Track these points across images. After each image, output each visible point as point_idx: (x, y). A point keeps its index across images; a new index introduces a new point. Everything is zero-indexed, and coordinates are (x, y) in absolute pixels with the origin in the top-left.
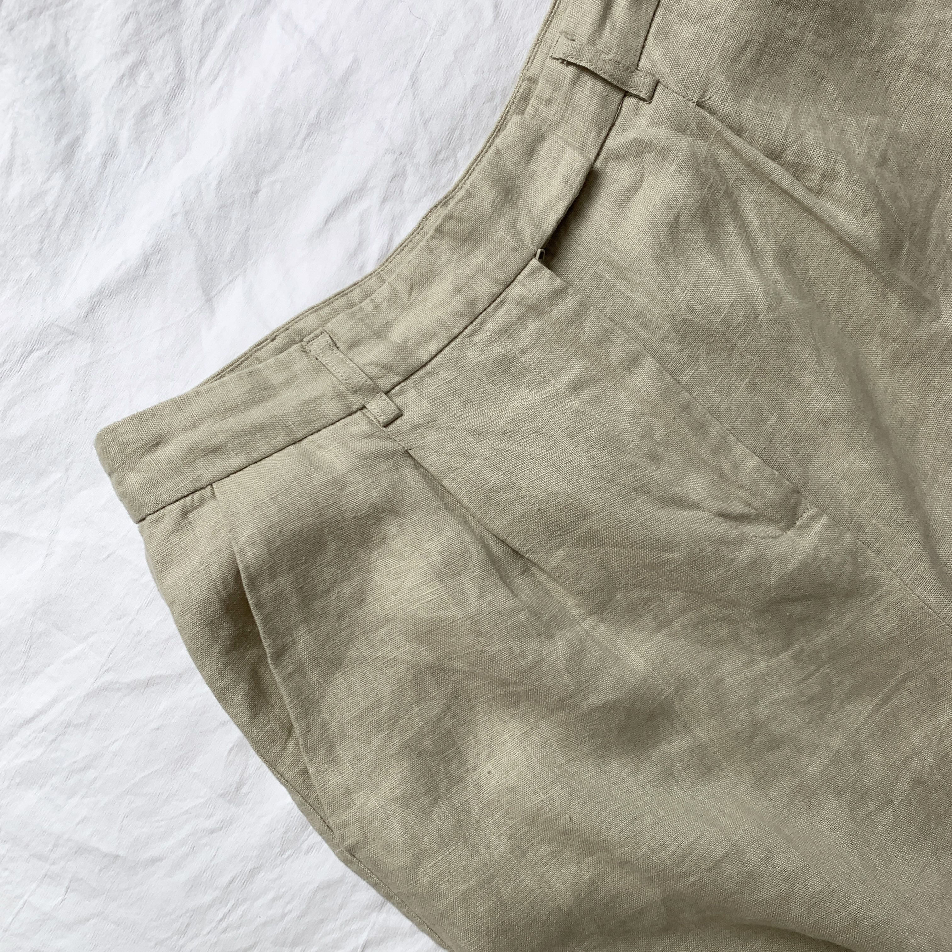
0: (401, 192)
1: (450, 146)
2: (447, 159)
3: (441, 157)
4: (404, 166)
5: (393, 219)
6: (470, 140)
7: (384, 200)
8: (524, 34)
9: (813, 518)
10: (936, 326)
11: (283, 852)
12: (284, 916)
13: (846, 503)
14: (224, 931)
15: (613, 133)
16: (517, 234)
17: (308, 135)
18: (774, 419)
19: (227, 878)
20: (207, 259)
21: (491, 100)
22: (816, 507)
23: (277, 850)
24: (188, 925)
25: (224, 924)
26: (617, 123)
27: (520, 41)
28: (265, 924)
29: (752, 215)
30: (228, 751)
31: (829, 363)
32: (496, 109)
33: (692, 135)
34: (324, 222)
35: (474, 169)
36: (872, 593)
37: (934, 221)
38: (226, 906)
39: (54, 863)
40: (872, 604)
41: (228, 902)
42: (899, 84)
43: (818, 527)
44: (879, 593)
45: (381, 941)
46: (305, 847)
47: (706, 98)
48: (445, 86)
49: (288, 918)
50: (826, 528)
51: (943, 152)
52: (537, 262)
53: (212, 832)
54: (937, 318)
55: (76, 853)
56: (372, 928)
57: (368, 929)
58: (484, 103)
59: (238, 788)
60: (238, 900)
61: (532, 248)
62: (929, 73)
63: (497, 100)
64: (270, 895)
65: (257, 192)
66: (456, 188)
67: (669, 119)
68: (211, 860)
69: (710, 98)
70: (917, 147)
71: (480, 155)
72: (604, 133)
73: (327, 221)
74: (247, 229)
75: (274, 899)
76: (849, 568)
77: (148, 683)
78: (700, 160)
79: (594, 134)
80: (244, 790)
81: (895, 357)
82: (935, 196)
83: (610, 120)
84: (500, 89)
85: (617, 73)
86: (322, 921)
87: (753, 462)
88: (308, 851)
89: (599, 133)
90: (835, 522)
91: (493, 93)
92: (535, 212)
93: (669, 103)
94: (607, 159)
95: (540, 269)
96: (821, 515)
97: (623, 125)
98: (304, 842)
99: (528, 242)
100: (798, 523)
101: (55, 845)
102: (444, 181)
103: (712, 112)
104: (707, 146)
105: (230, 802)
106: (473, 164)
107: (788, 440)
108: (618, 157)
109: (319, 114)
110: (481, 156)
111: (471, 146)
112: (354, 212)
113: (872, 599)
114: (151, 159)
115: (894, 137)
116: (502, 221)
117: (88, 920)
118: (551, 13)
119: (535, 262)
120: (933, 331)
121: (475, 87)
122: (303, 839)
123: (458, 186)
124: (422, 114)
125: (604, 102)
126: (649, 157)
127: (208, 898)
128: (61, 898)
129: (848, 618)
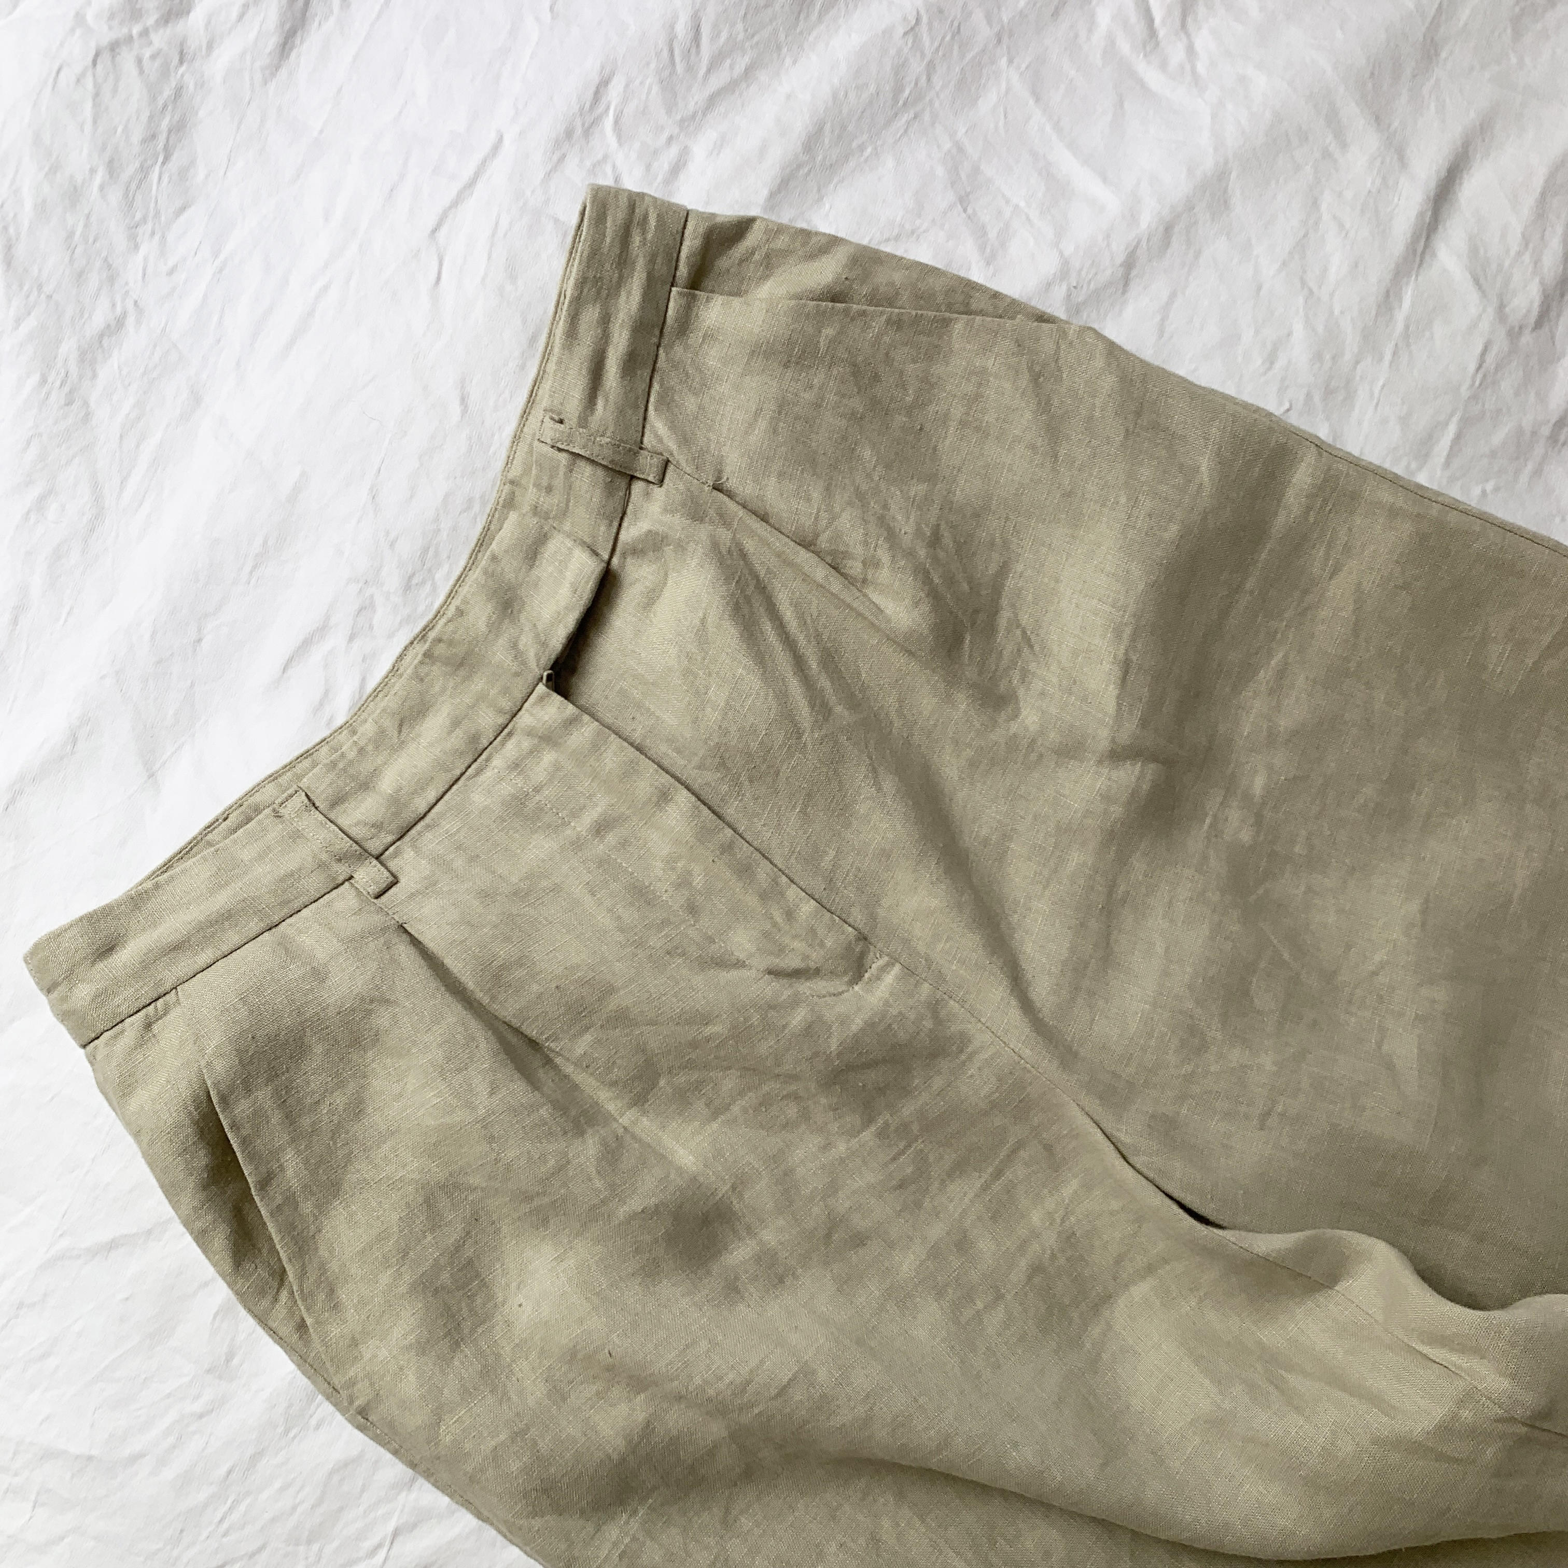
0: (371, 627)
1: (425, 567)
2: (423, 582)
3: (415, 581)
4: (372, 596)
5: (364, 660)
6: (449, 557)
7: (352, 638)
8: (500, 427)
9: (884, 969)
10: (1014, 727)
11: (287, 1431)
12: (294, 1508)
13: (921, 948)
14: (225, 1534)
15: (625, 524)
16: (518, 655)
17: (255, 567)
18: (832, 853)
19: (223, 1470)
20: (145, 726)
21: (469, 508)
22: (888, 955)
23: (280, 1429)
24: (182, 1531)
25: (225, 1525)
26: (629, 511)
27: (496, 437)
28: (274, 1520)
29: (789, 614)
30: (212, 1317)
31: (889, 784)
32: (476, 519)
33: (712, 522)
34: (282, 670)
35: (456, 591)
36: (961, 1051)
37: (1004, 602)
38: (225, 1503)
39: (16, 1475)
40: (964, 1063)
41: (227, 1500)
42: (947, 442)
43: (889, 978)
44: (969, 1050)
45: (415, 1526)
46: (313, 1422)
47: (723, 480)
48: (412, 497)
49: (300, 1510)
50: (898, 979)
51: (1007, 519)
52: (544, 688)
53: (201, 1416)
54: (1016, 715)
55: (41, 1459)
56: (402, 1512)
57: (397, 1514)
58: (460, 514)
59: (228, 1360)
60: (239, 1494)
61: (537, 672)
62: (978, 429)
63: (476, 508)
64: (277, 1485)
65: (200, 640)
66: (437, 616)
67: (684, 505)
68: (203, 1450)
69: (728, 479)
70: (977, 515)
71: (462, 574)
72: (616, 524)
73: (284, 670)
74: (192, 685)
75: (283, 1488)
76: (928, 1024)
77: (112, 1245)
78: (724, 552)
79: (603, 528)
80: (236, 1361)
81: (973, 764)
82: (1004, 570)
83: (620, 510)
84: (477, 496)
85: (617, 458)
86: (341, 1509)
87: (808, 907)
88: (318, 1427)
89: (610, 525)
90: (909, 971)
91: (470, 501)
92: (540, 626)
93: (681, 487)
94: (624, 555)
95: (548, 695)
96: (893, 965)
97: (635, 513)
98: (311, 1416)
99: (533, 664)
100: (867, 975)
101: (15, 1454)
102: (421, 608)
103: (730, 495)
104: (730, 536)
105: (220, 1377)
106: (455, 585)
107: (851, 877)
108: (636, 551)
109: (265, 542)
110: (464, 576)
111: (450, 565)
112: (317, 654)
113: (963, 1057)
114: (72, 608)
115: (948, 505)
116: (500, 641)
117: (62, 1538)
118: (529, 402)
119: (541, 688)
120: (1012, 732)
121: (447, 496)
122: (310, 1412)
123: (439, 612)
124: (387, 533)
125: (609, 489)
126: (668, 550)
127: (202, 1496)
128: (28, 1517)
129: (938, 1083)
